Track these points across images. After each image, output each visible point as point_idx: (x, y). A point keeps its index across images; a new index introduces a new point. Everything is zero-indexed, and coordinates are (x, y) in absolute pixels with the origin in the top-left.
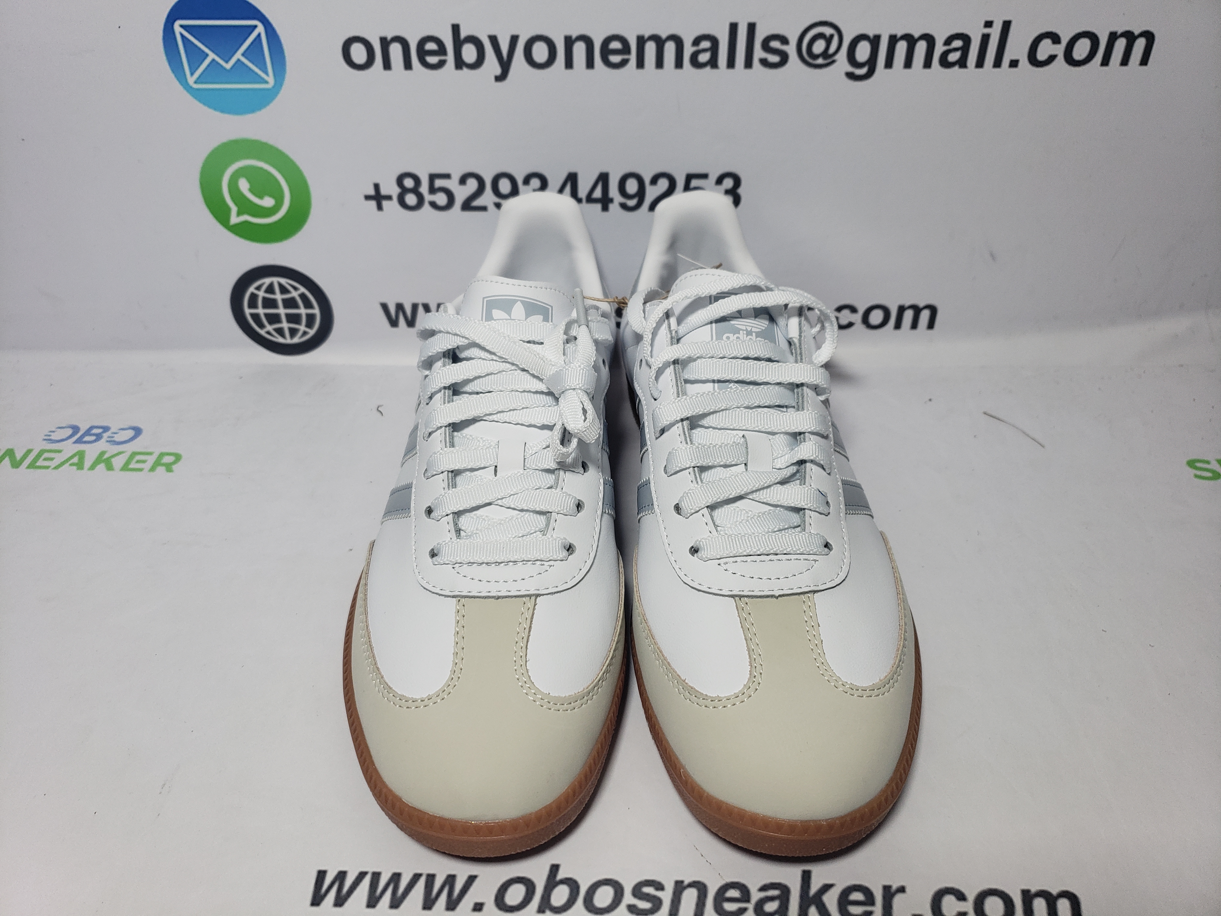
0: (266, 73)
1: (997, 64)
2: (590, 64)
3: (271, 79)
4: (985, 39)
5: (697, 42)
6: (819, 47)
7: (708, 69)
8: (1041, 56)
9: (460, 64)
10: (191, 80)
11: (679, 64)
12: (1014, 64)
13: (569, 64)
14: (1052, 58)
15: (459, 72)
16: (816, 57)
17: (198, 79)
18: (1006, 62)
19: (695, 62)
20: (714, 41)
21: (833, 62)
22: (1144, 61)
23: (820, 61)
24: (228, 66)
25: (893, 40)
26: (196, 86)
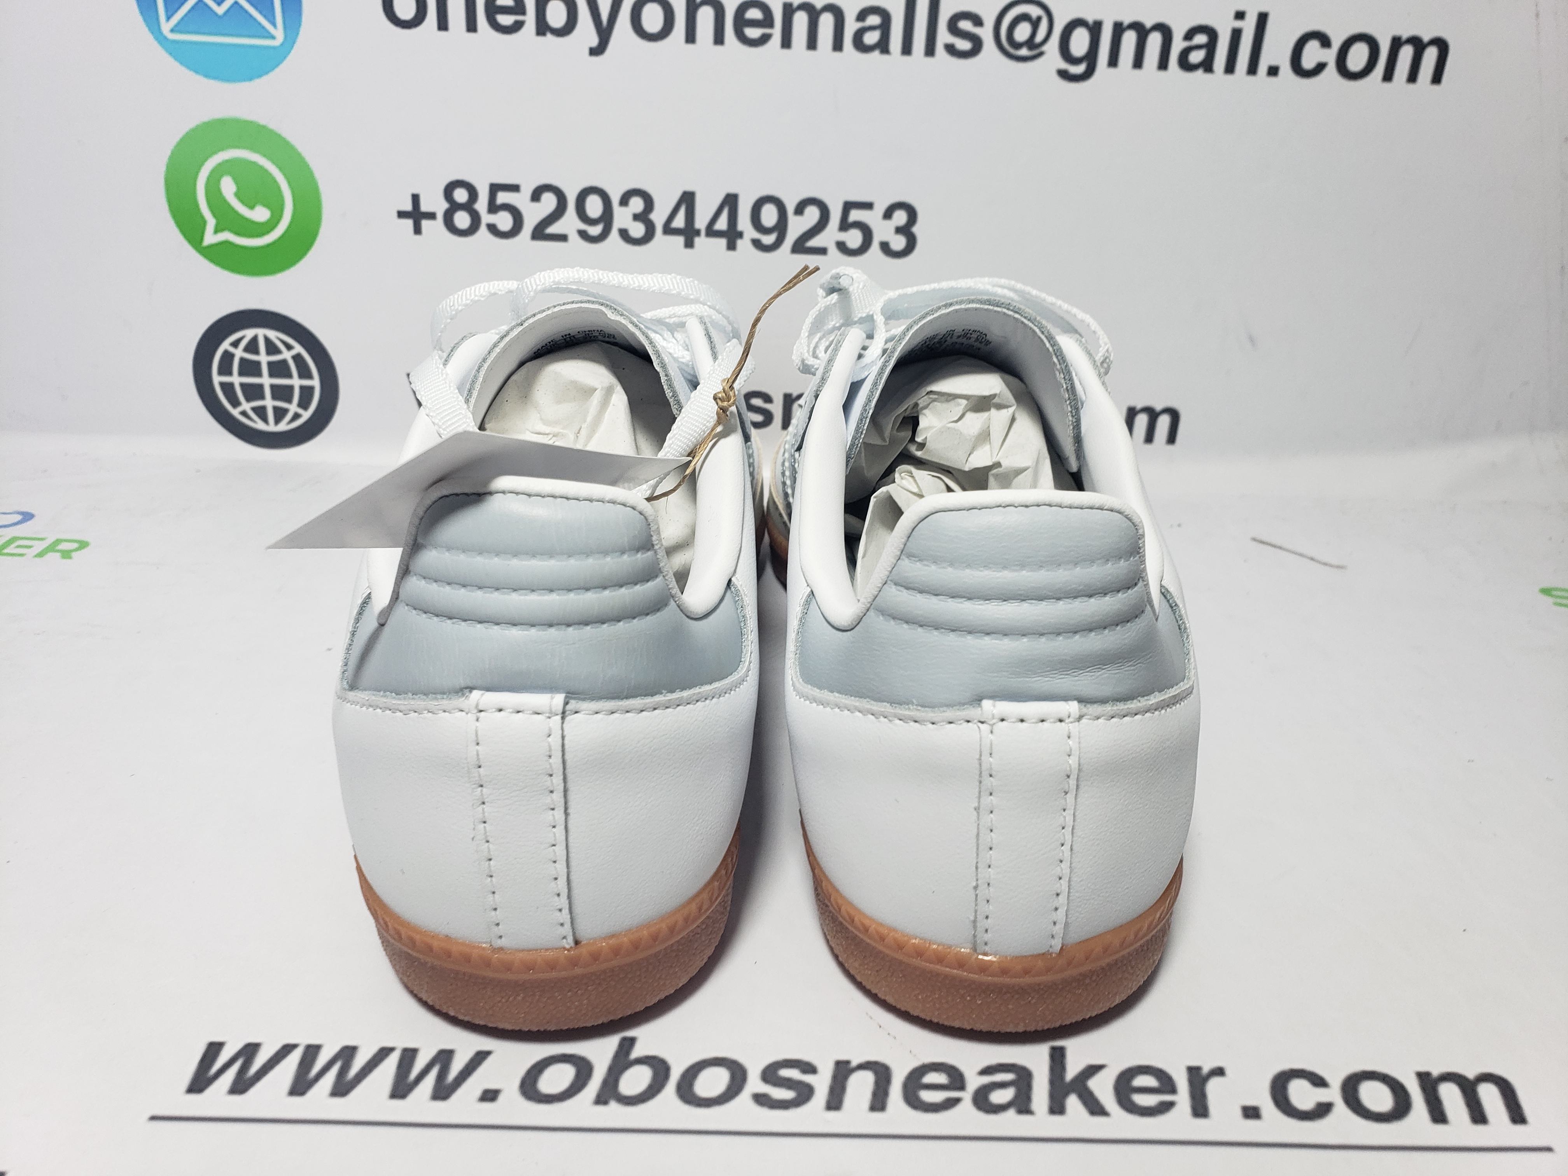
0: (274, 24)
1: (1252, 69)
2: (719, 39)
3: (279, 33)
4: (1236, 34)
5: (862, 16)
6: (1023, 32)
7: (876, 53)
8: (1308, 62)
9: (542, 28)
10: (166, 27)
11: (838, 45)
12: (1273, 71)
13: (691, 37)
14: (1320, 67)
15: (541, 39)
16: (1018, 46)
17: (176, 26)
18: (1263, 68)
19: (859, 45)
20: (886, 16)
21: (1041, 54)
22: (1437, 78)
23: (1024, 52)
24: (220, 10)
25: (1119, 29)
26: (172, 36)
